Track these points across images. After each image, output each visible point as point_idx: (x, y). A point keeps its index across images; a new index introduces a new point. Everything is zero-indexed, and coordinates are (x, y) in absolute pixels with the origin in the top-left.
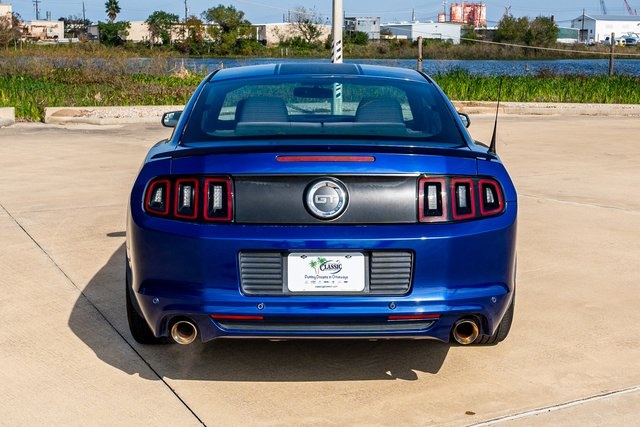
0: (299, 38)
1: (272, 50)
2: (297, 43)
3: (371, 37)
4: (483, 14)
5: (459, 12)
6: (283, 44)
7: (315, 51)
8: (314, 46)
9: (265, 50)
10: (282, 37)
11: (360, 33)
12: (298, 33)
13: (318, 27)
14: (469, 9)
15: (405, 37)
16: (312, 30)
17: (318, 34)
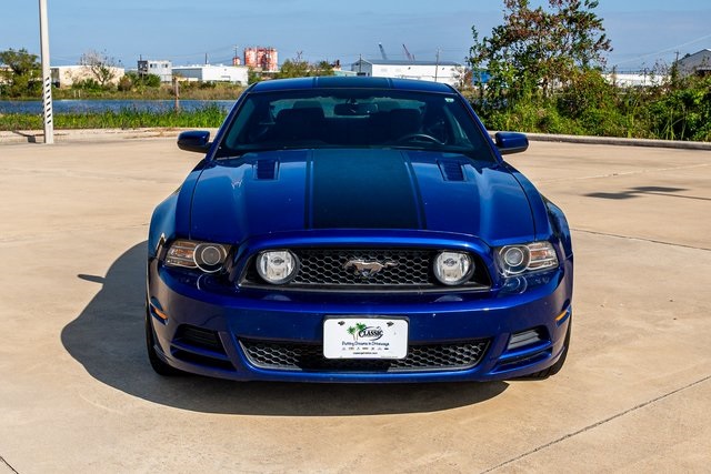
0: (92, 81)
1: (64, 92)
2: (90, 85)
3: (163, 80)
4: (274, 58)
5: (252, 56)
6: (76, 86)
7: (107, 93)
8: (107, 88)
9: (59, 92)
10: (75, 79)
11: (152, 76)
12: (92, 76)
13: (111, 70)
14: (261, 54)
15: (196, 80)
16: (105, 72)
17: (112, 77)
